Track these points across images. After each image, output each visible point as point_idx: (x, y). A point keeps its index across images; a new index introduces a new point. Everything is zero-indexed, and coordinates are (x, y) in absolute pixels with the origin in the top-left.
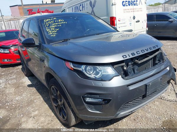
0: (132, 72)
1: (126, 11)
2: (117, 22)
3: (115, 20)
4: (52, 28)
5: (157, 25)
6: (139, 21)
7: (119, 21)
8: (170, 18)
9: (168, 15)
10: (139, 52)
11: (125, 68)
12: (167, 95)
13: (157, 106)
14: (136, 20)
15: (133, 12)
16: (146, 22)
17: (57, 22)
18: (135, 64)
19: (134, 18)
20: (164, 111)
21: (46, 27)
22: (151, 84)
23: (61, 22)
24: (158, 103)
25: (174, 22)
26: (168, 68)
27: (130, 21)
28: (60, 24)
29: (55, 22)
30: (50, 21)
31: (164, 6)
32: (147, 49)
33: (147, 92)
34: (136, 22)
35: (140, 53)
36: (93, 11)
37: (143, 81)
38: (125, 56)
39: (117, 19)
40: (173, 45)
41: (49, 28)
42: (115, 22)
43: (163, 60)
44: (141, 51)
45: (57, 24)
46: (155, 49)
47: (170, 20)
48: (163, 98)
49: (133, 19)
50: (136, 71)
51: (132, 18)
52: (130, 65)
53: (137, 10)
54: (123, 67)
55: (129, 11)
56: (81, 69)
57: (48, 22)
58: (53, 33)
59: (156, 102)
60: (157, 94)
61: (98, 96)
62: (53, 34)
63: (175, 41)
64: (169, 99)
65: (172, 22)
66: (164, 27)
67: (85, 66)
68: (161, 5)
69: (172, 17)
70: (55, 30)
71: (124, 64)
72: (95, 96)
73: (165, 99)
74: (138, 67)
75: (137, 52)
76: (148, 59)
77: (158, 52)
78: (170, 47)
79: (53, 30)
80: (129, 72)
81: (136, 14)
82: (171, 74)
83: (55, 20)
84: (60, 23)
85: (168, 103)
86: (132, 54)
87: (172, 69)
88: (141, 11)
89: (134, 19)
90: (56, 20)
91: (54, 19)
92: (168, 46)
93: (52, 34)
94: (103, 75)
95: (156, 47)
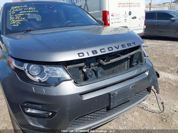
0: (94, 75)
1: (121, 5)
2: (110, 17)
3: (108, 15)
4: (17, 16)
5: (158, 24)
6: (135, 18)
7: (112, 15)
8: (172, 17)
9: (171, 14)
10: (104, 49)
11: (85, 70)
12: (151, 104)
13: (136, 118)
14: (132, 16)
15: (129, 7)
16: (144, 19)
17: (26, 10)
18: (100, 65)
19: (130, 13)
20: (142, 125)
21: (11, 15)
22: (116, 93)
23: (31, 10)
24: (137, 113)
25: (176, 21)
26: (147, 73)
27: (126, 17)
28: (29, 13)
29: (23, 10)
30: (18, 8)
31: (171, 5)
32: (118, 46)
33: (112, 104)
34: (133, 18)
35: (105, 51)
36: (86, 4)
37: (107, 88)
38: (82, 53)
39: (110, 14)
40: (172, 46)
41: (13, 17)
42: (108, 17)
43: (142, 61)
44: (108, 48)
45: (25, 12)
46: (130, 47)
47: (173, 19)
48: (144, 108)
49: (128, 15)
50: (99, 74)
51: (128, 13)
52: (92, 66)
53: (134, 5)
54: (81, 68)
55: (124, 5)
56: (22, 68)
57: (15, 9)
58: (16, 22)
59: (135, 113)
60: (130, 105)
61: (40, 107)
62: (16, 24)
63: (176, 42)
64: (152, 109)
65: (174, 21)
66: (166, 27)
67: (28, 64)
68: (166, 4)
69: (175, 15)
70: (20, 19)
71: (82, 64)
72: (37, 106)
73: (147, 109)
74: (103, 69)
75: (101, 50)
76: (119, 59)
77: (135, 51)
78: (168, 48)
79: (18, 19)
80: (90, 76)
81: (132, 9)
82: (151, 80)
83: (24, 8)
84: (29, 11)
85: (150, 115)
86: (92, 52)
87: (153, 73)
88: (139, 6)
89: (130, 15)
90: (26, 8)
91: (25, 6)
92: (167, 46)
93: (14, 23)
94: (50, 78)
95: (132, 44)
